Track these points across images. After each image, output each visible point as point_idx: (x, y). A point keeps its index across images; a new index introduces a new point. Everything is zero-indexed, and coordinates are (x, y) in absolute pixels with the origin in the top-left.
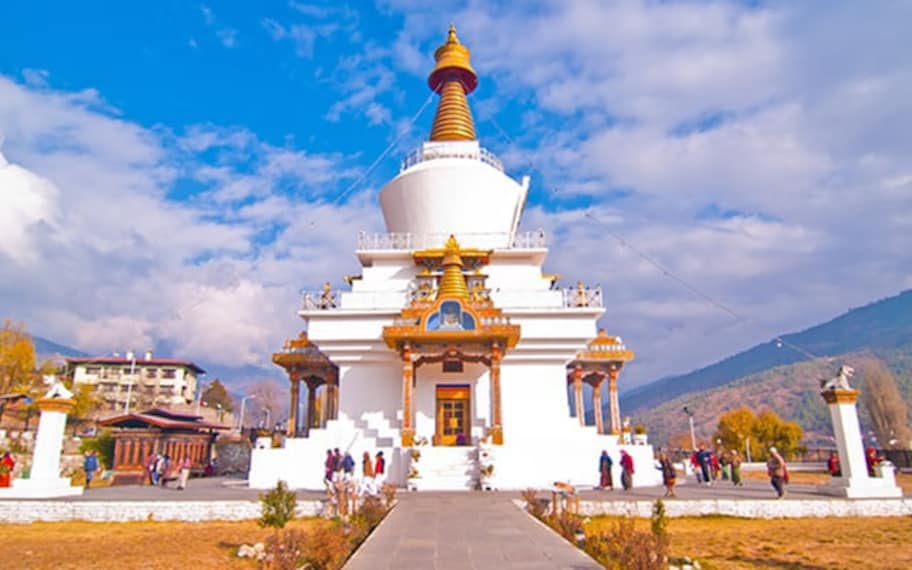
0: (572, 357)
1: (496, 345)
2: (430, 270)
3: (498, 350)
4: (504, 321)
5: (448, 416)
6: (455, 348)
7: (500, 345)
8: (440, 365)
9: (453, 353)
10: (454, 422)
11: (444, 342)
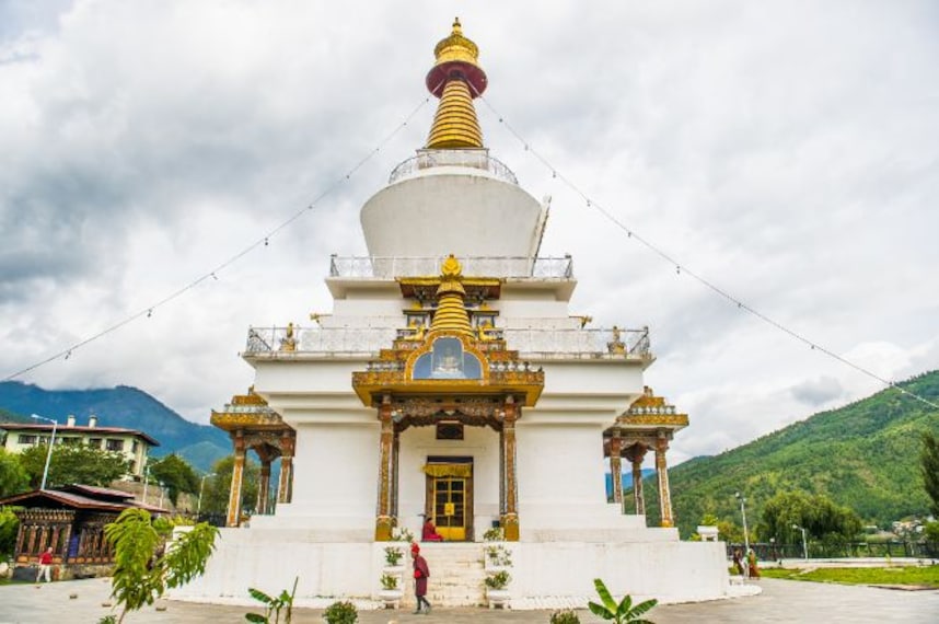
0: (609, 421)
1: (509, 400)
2: (421, 303)
3: (513, 407)
4: (521, 367)
5: (442, 500)
6: (453, 404)
7: (516, 401)
8: (432, 428)
9: (450, 413)
10: (450, 508)
11: (438, 396)
